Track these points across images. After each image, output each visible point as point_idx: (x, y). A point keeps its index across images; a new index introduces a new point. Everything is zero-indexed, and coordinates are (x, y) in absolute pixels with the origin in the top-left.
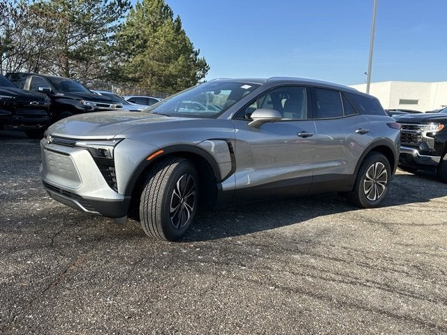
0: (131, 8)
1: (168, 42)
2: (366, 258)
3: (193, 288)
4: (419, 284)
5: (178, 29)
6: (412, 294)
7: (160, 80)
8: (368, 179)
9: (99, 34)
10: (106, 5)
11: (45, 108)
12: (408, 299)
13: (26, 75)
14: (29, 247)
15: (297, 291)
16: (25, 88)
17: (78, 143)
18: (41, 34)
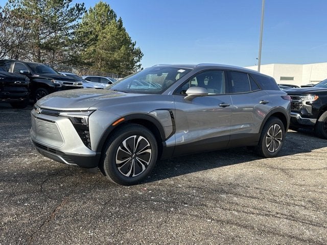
0: (86, 12)
1: (113, 36)
2: (274, 196)
3: (151, 222)
4: (314, 215)
5: (120, 27)
6: (311, 223)
7: (107, 64)
8: (268, 136)
9: (62, 30)
10: (68, 10)
11: (26, 86)
12: (309, 227)
13: (10, 62)
14: (24, 192)
15: (228, 222)
16: (10, 71)
17: (61, 114)
18: (20, 31)
